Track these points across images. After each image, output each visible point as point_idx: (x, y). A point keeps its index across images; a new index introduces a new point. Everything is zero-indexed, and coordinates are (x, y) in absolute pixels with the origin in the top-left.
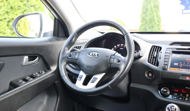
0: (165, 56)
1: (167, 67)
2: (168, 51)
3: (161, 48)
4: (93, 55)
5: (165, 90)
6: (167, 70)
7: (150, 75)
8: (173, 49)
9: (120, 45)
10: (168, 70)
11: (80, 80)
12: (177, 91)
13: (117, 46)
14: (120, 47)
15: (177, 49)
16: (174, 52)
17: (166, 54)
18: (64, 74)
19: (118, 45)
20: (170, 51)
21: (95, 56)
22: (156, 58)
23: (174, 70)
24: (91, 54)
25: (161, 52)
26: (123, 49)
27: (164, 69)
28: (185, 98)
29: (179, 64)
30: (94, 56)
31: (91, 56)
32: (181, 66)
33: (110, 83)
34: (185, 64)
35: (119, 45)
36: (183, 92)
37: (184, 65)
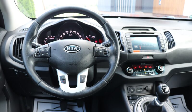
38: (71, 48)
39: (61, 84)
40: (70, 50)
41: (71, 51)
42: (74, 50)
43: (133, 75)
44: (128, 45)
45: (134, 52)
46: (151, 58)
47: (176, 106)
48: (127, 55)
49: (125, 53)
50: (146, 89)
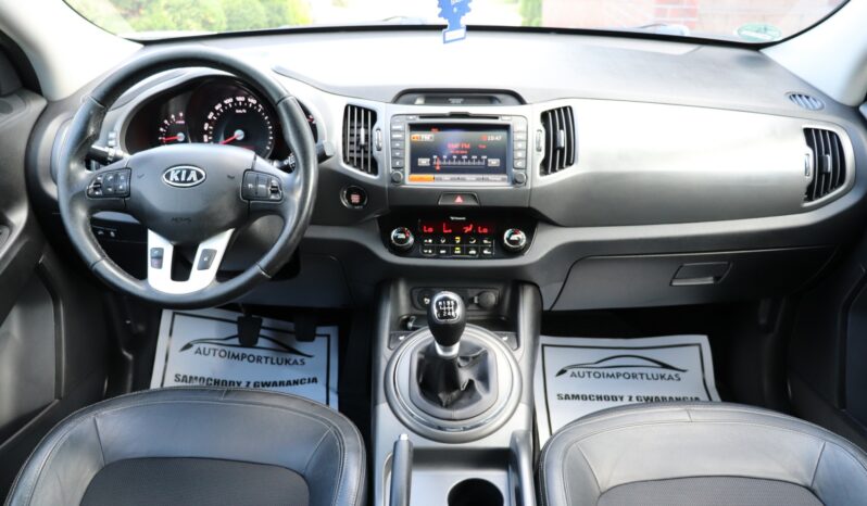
0: (392, 140)
1: (403, 173)
2: (398, 124)
3: (374, 115)
4: (183, 179)
5: (402, 236)
6: (404, 184)
7: (355, 198)
8: (411, 117)
9: (235, 101)
10: (407, 182)
11: (160, 266)
12: (431, 230)
13: (224, 105)
14: (234, 108)
15: (422, 116)
16: (414, 127)
17: (396, 136)
18: (98, 256)
19: (226, 102)
20: (402, 125)
21: (192, 181)
22: (365, 148)
23: (421, 179)
24: (174, 176)
25: (379, 129)
26: (244, 111)
27: (395, 180)
28: (453, 249)
29: (431, 162)
30: (185, 182)
31: (174, 181)
32: (438, 168)
33: (264, 262)
34: (447, 160)
35: (231, 100)
36: (446, 231)
37: (445, 163)
38: (179, 175)
39: (152, 271)
40: (177, 179)
41: (180, 182)
42: (189, 179)
43: (412, 254)
44: (395, 158)
45: (411, 180)
46: (472, 203)
47: (673, 373)
48: (384, 188)
49: (379, 184)
50: (476, 301)
